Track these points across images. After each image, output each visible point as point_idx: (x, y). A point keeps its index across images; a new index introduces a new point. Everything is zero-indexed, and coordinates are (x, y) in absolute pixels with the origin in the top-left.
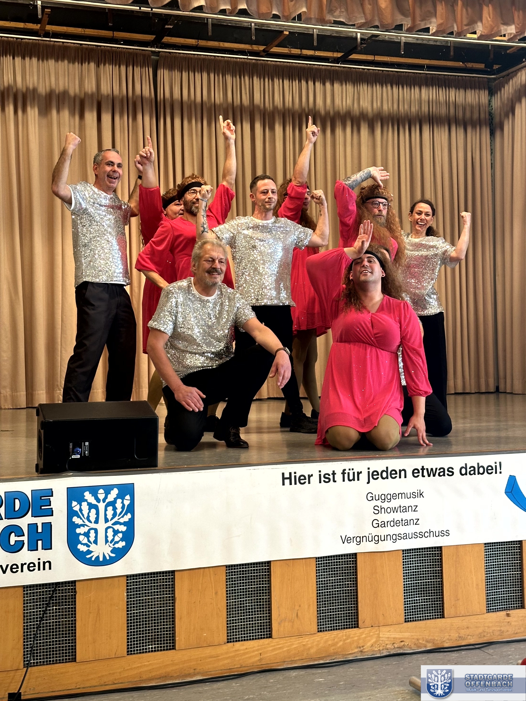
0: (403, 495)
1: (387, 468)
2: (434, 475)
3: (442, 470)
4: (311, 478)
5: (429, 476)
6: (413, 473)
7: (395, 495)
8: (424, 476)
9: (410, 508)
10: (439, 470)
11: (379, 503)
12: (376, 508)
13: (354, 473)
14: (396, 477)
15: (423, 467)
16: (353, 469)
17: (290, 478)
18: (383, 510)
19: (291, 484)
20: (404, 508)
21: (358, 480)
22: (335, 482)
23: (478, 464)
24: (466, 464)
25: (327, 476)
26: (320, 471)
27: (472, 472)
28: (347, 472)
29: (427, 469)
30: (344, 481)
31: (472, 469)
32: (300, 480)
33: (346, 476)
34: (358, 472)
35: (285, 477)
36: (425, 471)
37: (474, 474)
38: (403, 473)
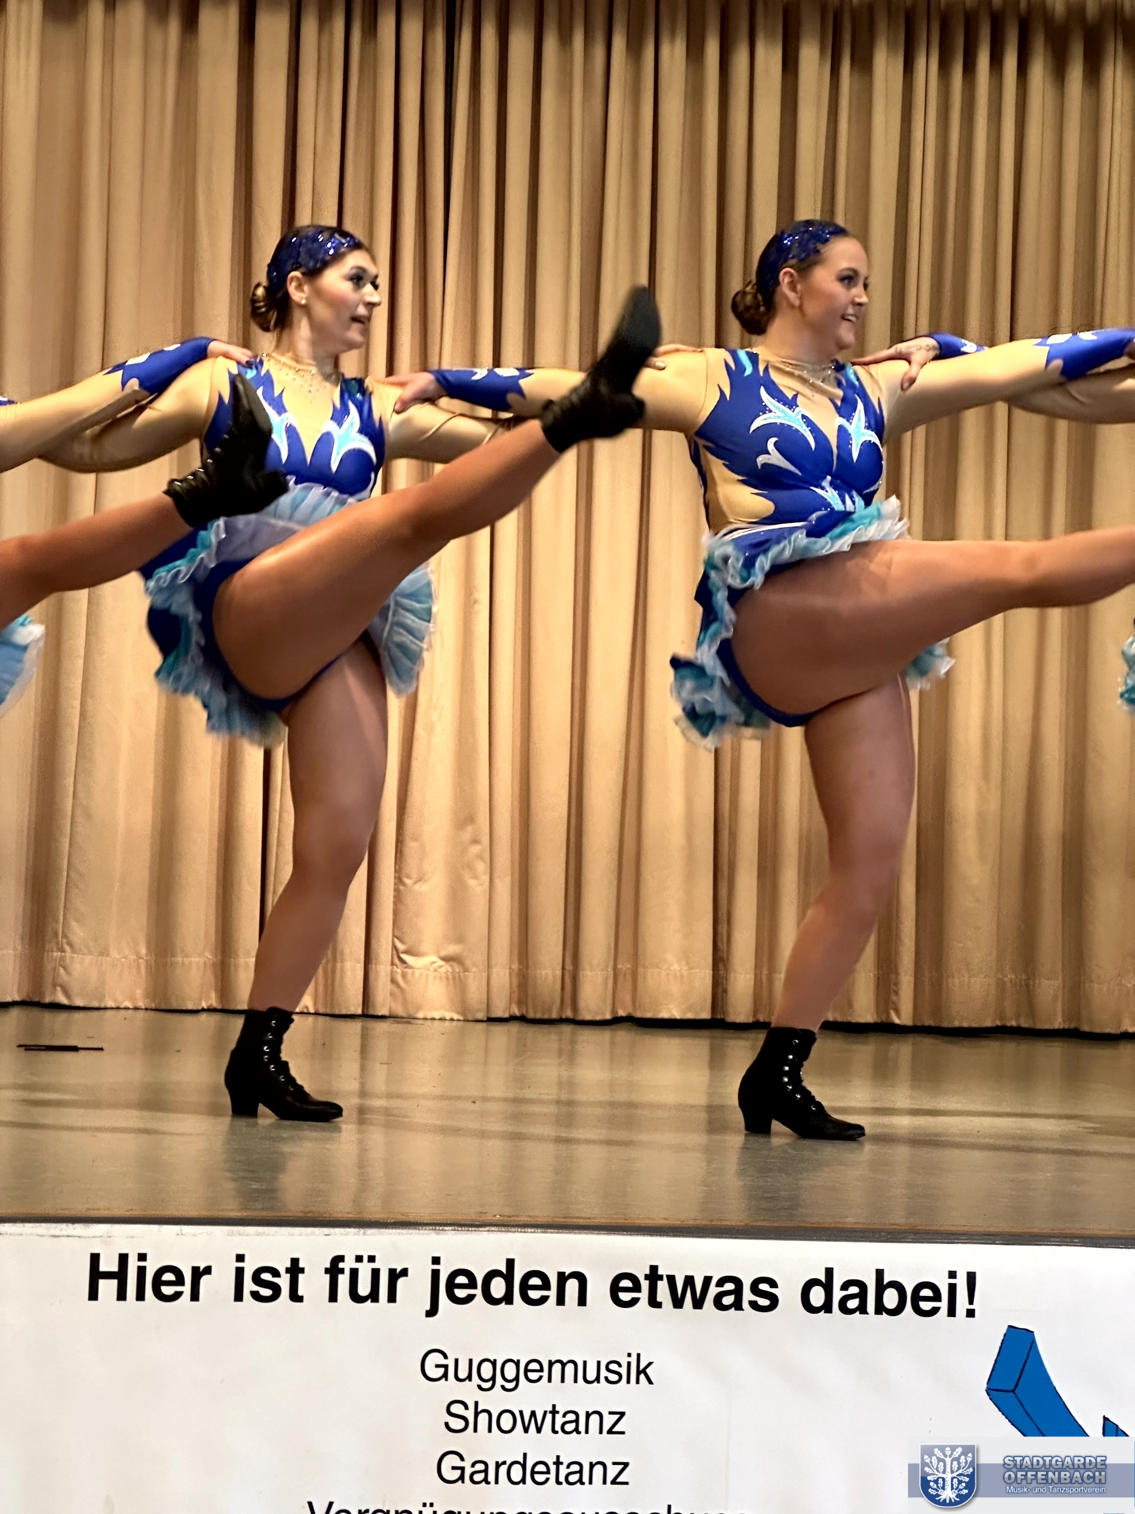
0: (570, 1368)
1: (510, 1263)
2: (698, 1304)
3: (730, 1286)
4: (204, 1280)
5: (678, 1303)
6: (615, 1289)
7: (532, 1366)
8: (658, 1305)
9: (594, 1419)
10: (721, 1282)
11: (469, 1392)
12: (457, 1409)
13: (376, 1273)
14: (544, 1300)
15: (654, 1269)
16: (372, 1259)
17: (120, 1276)
18: (483, 1418)
19: (122, 1295)
20: (571, 1417)
21: (392, 1298)
22: (300, 1299)
23: (880, 1273)
24: (829, 1272)
25: (266, 1276)
26: (240, 1258)
27: (853, 1304)
28: (347, 1265)
29: (671, 1280)
30: (333, 1297)
31: (854, 1290)
32: (158, 1282)
33: (344, 1281)
34: (392, 1272)
35: (103, 1268)
36: (663, 1287)
37: (862, 1309)
38: (572, 1286)
